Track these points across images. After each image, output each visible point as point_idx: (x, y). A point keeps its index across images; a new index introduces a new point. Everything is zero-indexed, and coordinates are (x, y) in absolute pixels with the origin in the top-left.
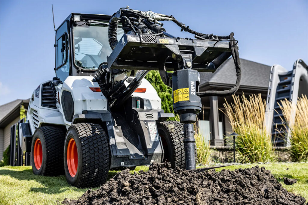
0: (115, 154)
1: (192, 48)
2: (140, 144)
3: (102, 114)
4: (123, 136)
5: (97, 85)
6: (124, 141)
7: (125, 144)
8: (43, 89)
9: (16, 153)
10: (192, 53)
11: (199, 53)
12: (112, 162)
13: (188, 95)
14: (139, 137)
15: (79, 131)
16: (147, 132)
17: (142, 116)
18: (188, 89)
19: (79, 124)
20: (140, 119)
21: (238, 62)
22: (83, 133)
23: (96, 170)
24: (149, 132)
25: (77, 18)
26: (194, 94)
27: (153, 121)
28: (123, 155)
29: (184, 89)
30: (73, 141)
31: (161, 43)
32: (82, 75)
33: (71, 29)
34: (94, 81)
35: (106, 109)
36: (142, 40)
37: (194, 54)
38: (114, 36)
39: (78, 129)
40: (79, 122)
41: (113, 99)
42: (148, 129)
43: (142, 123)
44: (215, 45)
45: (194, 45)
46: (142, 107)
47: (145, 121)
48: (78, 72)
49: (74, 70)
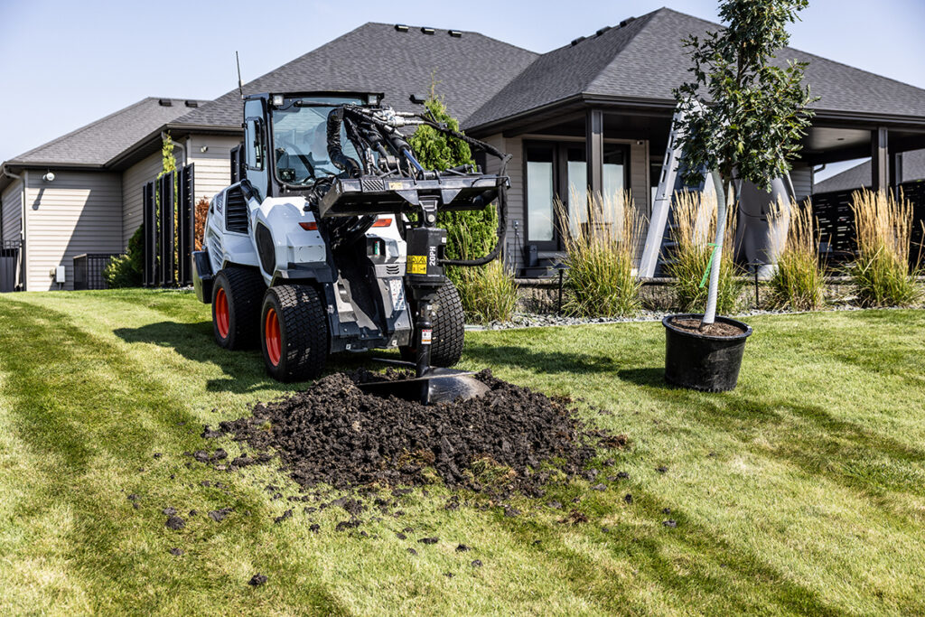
0: (336, 334)
1: (438, 192)
2: (377, 314)
3: (318, 270)
4: (351, 300)
5: (310, 218)
6: (352, 310)
7: (354, 315)
8: (229, 199)
9: (157, 242)
10: (437, 199)
11: (447, 199)
12: (332, 345)
13: (425, 266)
14: (376, 302)
15: (282, 300)
16: (388, 297)
17: (381, 271)
18: (425, 258)
19: (280, 287)
20: (378, 276)
21: (505, 211)
22: (287, 301)
23: (308, 350)
24: (391, 297)
25: (278, 101)
26: (434, 264)
27: (397, 278)
28: (349, 334)
29: (420, 257)
30: (273, 313)
31: (391, 189)
32: (288, 195)
33: (268, 115)
34: (306, 209)
35: (324, 260)
36: (364, 188)
37: (440, 200)
38: (336, 140)
39: (280, 296)
40: (282, 285)
41: (338, 238)
42: (390, 292)
43: (380, 282)
44: (473, 183)
45: (441, 186)
46: (383, 252)
47: (383, 279)
48: (282, 190)
49: (275, 188)
